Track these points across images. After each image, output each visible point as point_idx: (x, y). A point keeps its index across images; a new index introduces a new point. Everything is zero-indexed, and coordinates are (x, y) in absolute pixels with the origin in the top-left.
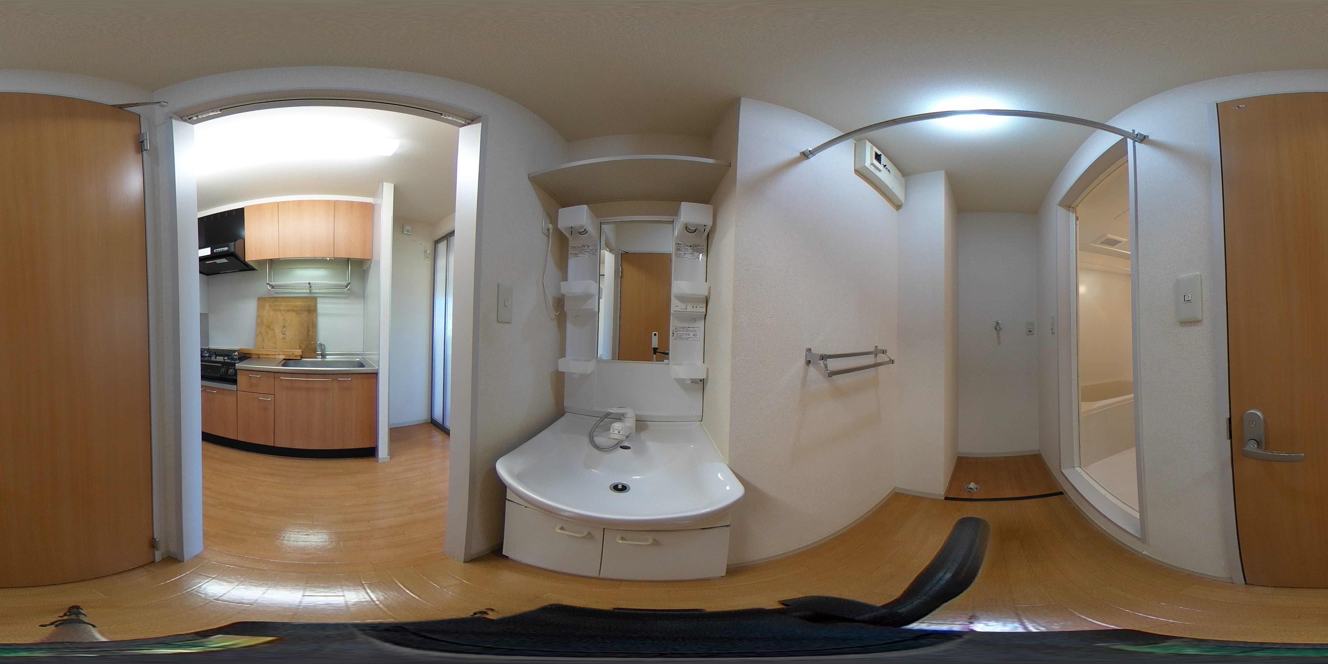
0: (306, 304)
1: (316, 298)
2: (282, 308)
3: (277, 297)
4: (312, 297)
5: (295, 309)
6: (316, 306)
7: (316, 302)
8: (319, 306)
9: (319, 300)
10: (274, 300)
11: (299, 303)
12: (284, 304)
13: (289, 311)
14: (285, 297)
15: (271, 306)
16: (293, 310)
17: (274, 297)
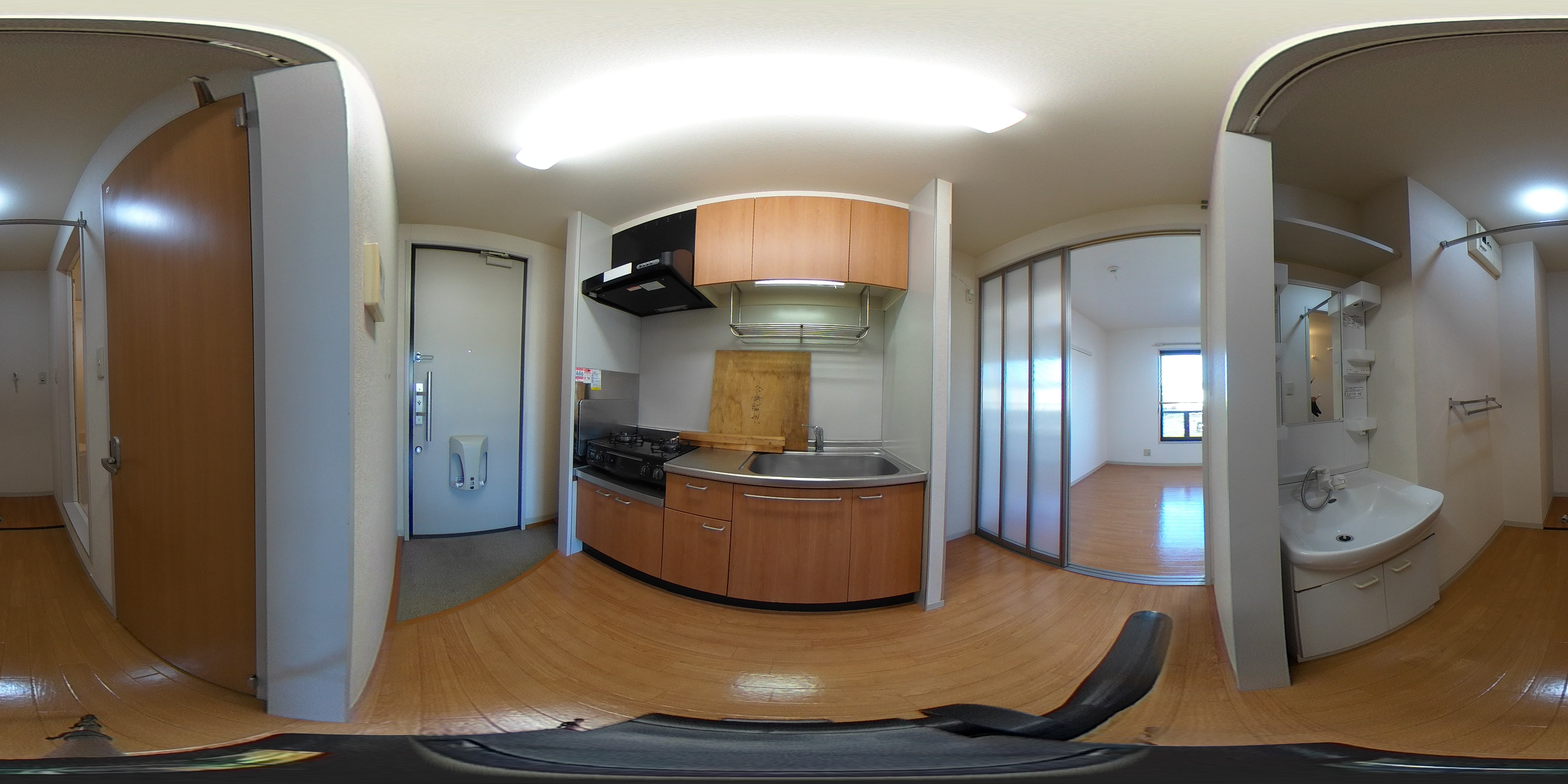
0: (794, 362)
1: (808, 354)
2: (755, 369)
3: (747, 351)
4: (804, 352)
5: (776, 370)
6: (809, 366)
7: (809, 360)
8: (814, 366)
9: (814, 357)
10: (741, 354)
11: (782, 361)
12: (758, 361)
13: (765, 373)
14: (760, 351)
15: (736, 365)
16: (773, 372)
17: (742, 351)
